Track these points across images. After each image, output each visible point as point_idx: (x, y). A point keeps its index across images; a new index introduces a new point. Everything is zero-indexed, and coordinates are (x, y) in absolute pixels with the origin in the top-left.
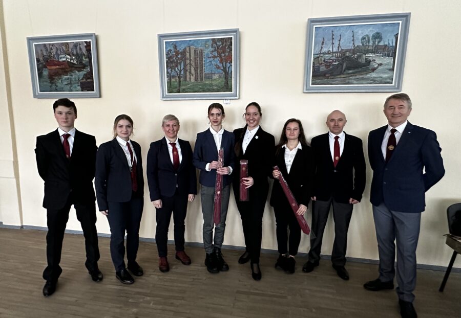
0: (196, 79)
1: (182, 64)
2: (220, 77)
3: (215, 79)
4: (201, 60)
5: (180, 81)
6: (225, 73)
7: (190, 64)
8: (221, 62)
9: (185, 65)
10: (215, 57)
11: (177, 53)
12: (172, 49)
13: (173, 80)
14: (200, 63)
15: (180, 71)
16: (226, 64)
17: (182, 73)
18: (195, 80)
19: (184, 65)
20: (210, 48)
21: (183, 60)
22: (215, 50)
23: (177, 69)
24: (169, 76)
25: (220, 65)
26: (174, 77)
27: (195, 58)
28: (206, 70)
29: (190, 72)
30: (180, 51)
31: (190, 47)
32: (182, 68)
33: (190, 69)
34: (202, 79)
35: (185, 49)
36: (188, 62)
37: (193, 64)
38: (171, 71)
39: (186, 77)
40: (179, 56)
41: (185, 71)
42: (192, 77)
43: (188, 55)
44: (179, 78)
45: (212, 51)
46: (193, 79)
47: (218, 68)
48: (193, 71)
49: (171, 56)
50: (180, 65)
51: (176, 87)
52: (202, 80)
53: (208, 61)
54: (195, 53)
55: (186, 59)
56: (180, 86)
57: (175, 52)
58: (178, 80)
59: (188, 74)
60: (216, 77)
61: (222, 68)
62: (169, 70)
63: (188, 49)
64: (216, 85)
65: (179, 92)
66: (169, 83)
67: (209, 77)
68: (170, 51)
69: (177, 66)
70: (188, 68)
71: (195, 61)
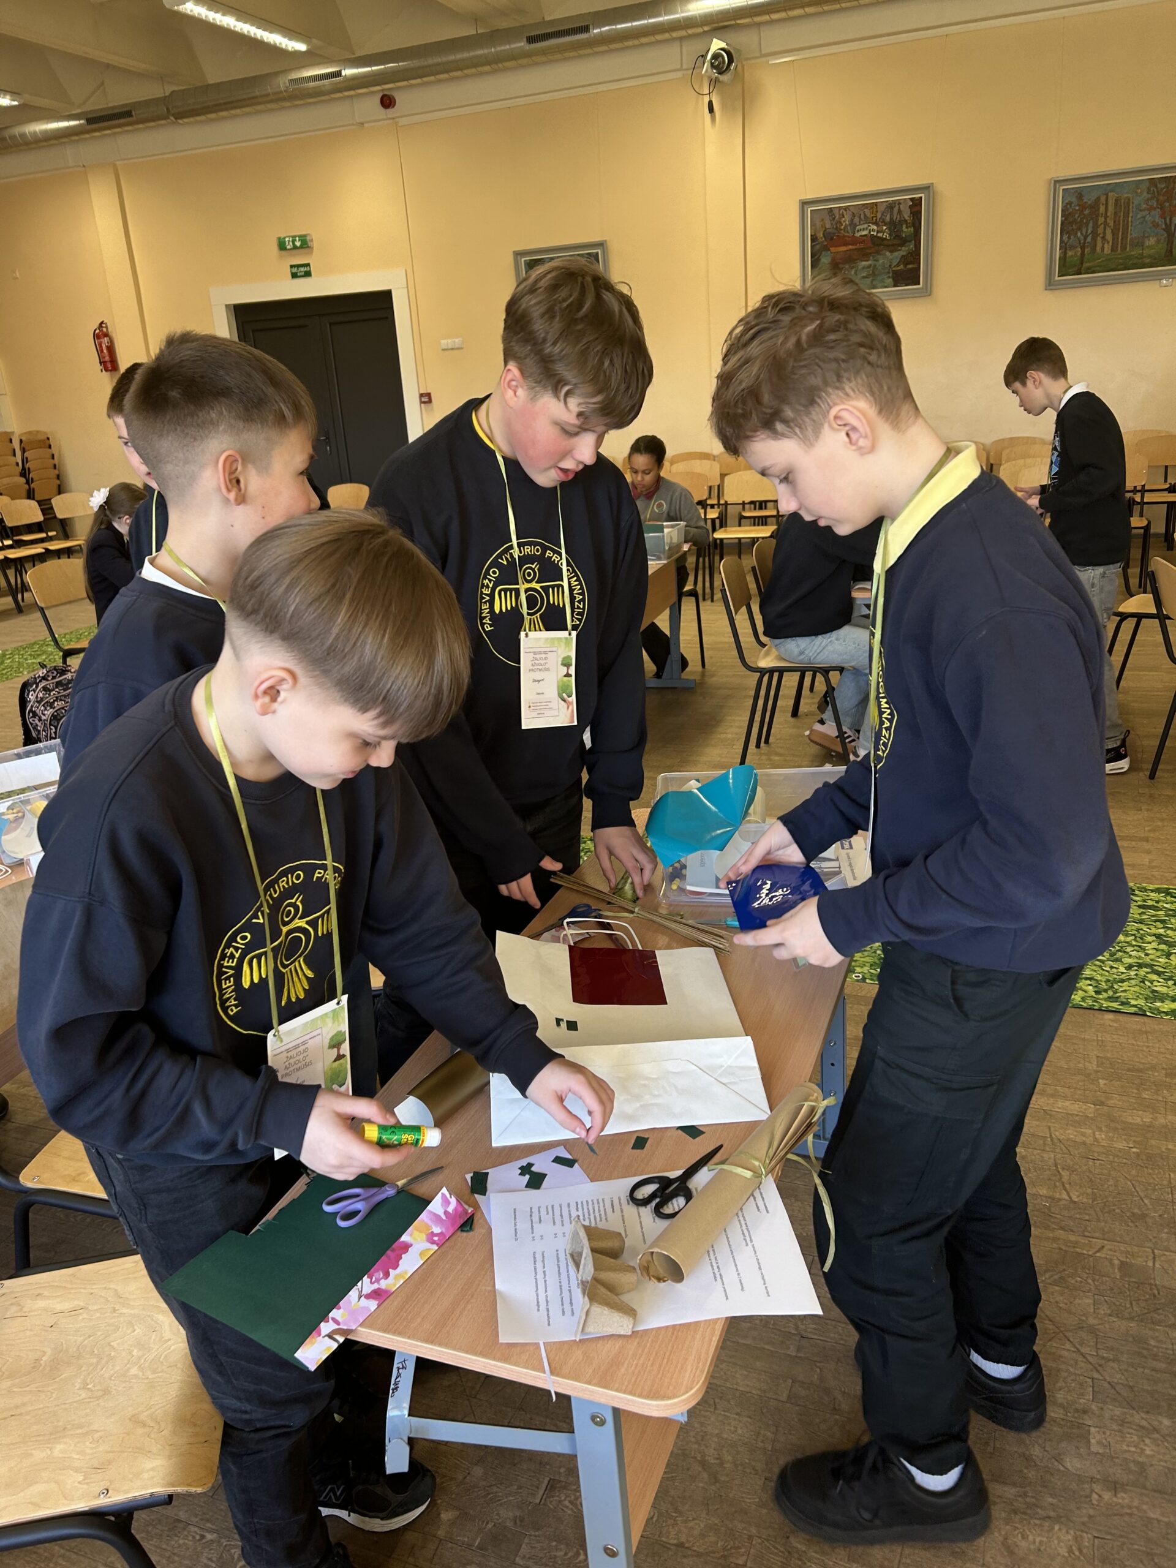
0: (1114, 249)
1: (1091, 225)
2: (1158, 241)
3: (1148, 247)
4: (1126, 215)
5: (1083, 254)
6: (1168, 235)
7: (1106, 224)
8: (1163, 216)
9: (1096, 226)
10: (1151, 208)
11: (1083, 207)
12: (1074, 199)
13: (1070, 253)
14: (1124, 221)
15: (1086, 237)
16: (1171, 219)
17: (1089, 239)
18: (1112, 250)
19: (1093, 227)
20: (1145, 194)
21: (1092, 219)
22: (1152, 198)
23: (1079, 234)
24: (1064, 247)
25: (1161, 222)
26: (1072, 247)
27: (1115, 213)
28: (1134, 233)
29: (1104, 238)
30: (1089, 203)
31: (1107, 195)
32: (1089, 232)
33: (1104, 233)
34: (1124, 248)
35: (1099, 198)
36: (1101, 220)
37: (1111, 224)
38: (1069, 238)
39: (1095, 246)
40: (1087, 212)
41: (1095, 234)
42: (1106, 245)
43: (1102, 209)
44: (1083, 248)
45: (1148, 200)
46: (1107, 249)
47: (1156, 225)
48: (1109, 236)
49: (1070, 214)
50: (1087, 226)
51: (1075, 266)
52: (1126, 249)
53: (1139, 216)
54: (1116, 205)
55: (1097, 216)
56: (1082, 264)
57: (1078, 205)
58: (1079, 254)
59: (1099, 240)
60: (1152, 241)
61: (1164, 226)
62: (1065, 238)
63: (1103, 199)
64: (1150, 256)
65: (1080, 274)
66: (1063, 259)
67: (1139, 243)
68: (1070, 203)
69: (1080, 229)
70: (1100, 230)
71: (1115, 217)
